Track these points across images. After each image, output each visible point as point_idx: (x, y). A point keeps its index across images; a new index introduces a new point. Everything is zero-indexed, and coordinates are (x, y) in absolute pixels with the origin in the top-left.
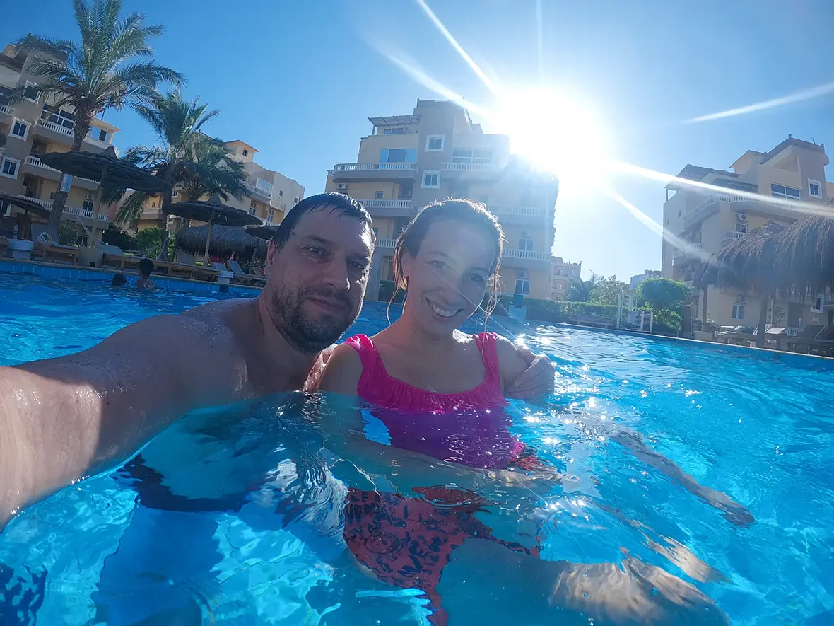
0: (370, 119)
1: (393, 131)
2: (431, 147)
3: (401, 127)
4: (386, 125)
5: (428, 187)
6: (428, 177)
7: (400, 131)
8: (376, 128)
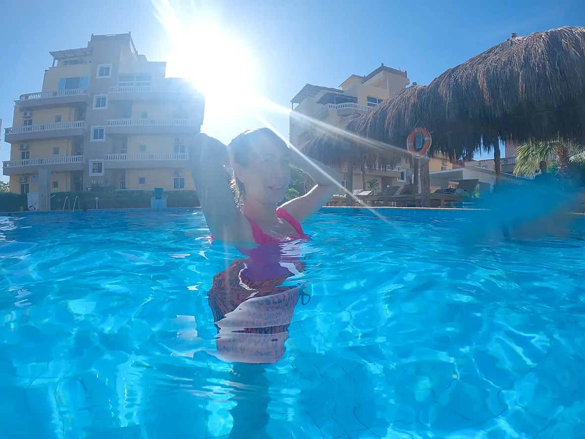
0: (51, 53)
1: (72, 63)
2: (101, 75)
3: (76, 59)
4: (65, 58)
5: (99, 108)
6: (98, 100)
7: (76, 62)
8: (56, 61)
